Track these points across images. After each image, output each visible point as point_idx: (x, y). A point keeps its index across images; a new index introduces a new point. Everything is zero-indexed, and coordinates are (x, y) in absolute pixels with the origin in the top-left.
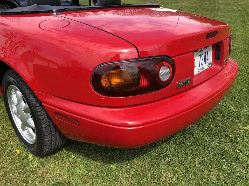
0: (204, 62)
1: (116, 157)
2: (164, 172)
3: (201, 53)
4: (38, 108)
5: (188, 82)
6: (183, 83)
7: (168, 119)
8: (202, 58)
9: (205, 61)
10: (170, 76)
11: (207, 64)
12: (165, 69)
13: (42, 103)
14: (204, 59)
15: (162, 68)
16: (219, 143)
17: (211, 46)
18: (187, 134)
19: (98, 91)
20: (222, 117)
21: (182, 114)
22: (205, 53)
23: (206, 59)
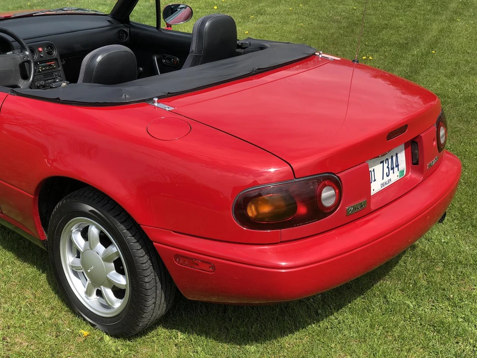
0: (391, 172)
1: (253, 334)
2: (335, 352)
3: (384, 158)
4: (139, 251)
5: (362, 206)
6: (355, 209)
8: (386, 165)
9: (393, 169)
10: (336, 200)
11: (397, 173)
12: (328, 191)
13: (154, 243)
14: (390, 166)
15: (324, 190)
16: (432, 309)
17: (403, 145)
18: (374, 295)
19: (243, 224)
20: (445, 265)
21: (354, 251)
22: (392, 157)
23: (394, 166)
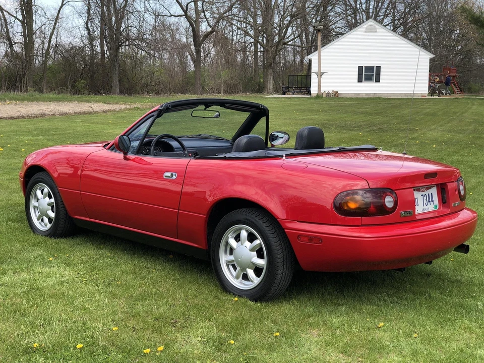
3: (424, 193)
5: (410, 213)
7: (395, 237)
8: (425, 198)
9: (429, 202)
10: (393, 205)
11: (433, 205)
12: (389, 198)
13: (285, 230)
14: (427, 200)
22: (429, 194)
23: (431, 200)
